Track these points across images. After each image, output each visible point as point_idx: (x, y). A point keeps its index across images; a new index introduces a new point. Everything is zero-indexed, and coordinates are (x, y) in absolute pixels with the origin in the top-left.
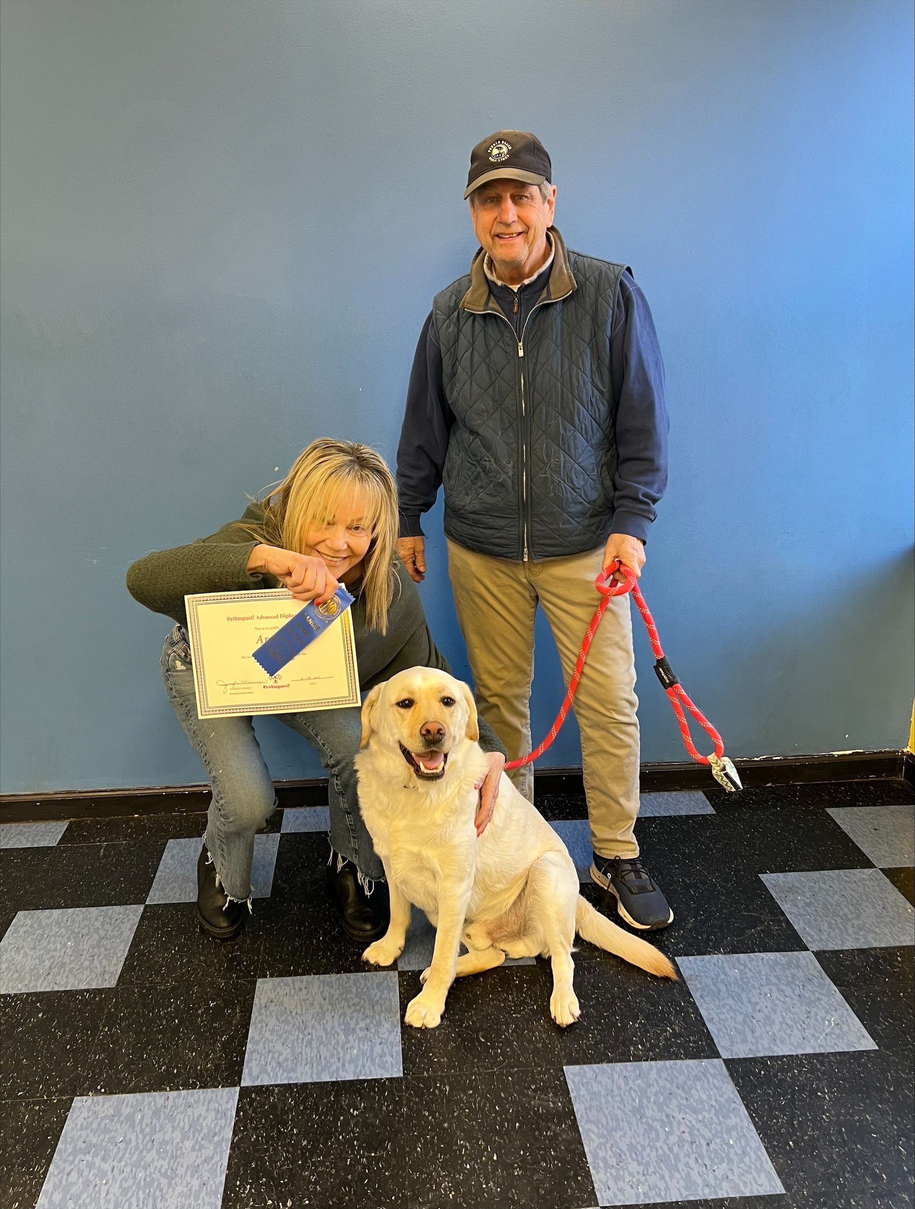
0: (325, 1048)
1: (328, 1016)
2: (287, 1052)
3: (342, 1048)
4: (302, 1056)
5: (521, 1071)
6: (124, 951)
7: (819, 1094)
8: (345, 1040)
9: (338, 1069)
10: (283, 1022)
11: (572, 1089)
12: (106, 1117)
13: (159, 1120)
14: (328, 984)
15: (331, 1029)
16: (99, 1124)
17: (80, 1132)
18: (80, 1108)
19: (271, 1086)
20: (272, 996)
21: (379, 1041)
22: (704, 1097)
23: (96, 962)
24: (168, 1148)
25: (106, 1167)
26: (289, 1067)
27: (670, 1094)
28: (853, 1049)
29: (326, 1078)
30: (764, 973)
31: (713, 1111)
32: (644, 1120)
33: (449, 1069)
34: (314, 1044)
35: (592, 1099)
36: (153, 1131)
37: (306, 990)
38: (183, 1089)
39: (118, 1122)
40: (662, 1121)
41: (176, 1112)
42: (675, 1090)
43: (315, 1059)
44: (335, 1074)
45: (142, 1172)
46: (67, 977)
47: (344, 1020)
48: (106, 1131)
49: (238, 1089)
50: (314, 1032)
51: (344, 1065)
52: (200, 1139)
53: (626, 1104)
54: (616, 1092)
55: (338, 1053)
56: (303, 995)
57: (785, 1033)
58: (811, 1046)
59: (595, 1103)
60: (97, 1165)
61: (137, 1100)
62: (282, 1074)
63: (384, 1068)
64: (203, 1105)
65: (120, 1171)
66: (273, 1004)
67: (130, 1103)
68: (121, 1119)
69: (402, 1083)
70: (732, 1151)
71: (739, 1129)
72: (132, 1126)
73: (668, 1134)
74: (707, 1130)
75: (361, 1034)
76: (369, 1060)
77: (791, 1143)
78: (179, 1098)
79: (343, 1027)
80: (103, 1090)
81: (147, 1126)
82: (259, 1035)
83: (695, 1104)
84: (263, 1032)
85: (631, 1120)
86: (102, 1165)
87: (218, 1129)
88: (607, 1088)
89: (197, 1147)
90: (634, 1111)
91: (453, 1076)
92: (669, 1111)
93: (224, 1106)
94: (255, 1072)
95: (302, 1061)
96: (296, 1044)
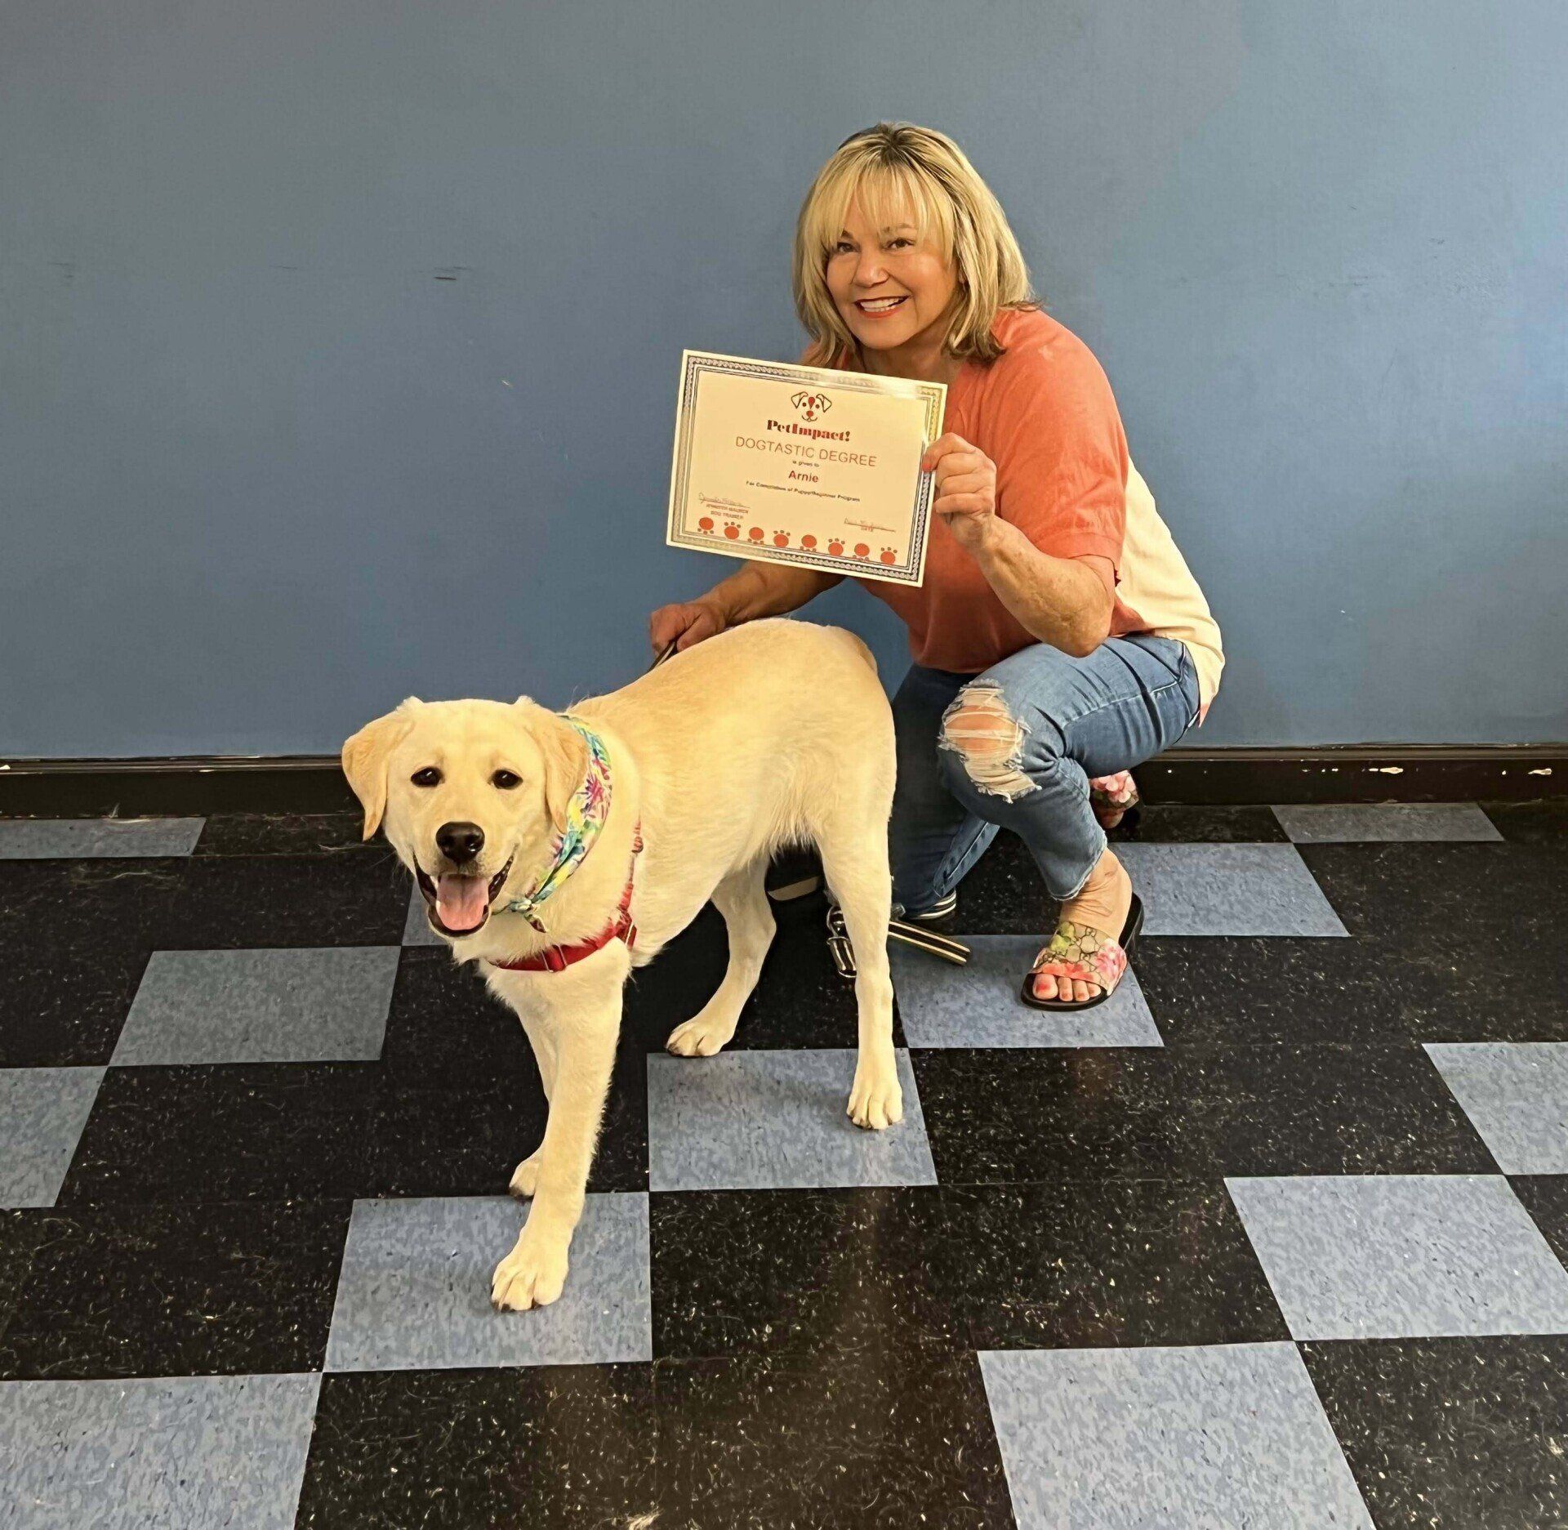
0: (793, 1147)
1: (789, 1106)
2: (722, 1151)
3: (824, 1147)
5: (1149, 1182)
6: (381, 1010)
9: (820, 1174)
10: (708, 1112)
11: (1243, 1205)
12: (420, 1225)
14: (781, 1063)
15: (798, 1123)
16: (410, 1232)
17: (377, 1242)
18: (367, 1214)
19: (704, 1191)
20: (681, 1077)
21: (889, 1140)
22: (1472, 1221)
23: (332, 1025)
26: (732, 1168)
29: (799, 1184)
31: (1486, 1236)
32: (1367, 1245)
33: (1019, 1176)
34: (770, 1140)
35: (1276, 1219)
37: (743, 1072)
39: (441, 1230)
40: (1396, 1245)
42: (1420, 1210)
43: (775, 1160)
44: (817, 1180)
46: (283, 1044)
47: (819, 1111)
48: (423, 1241)
49: (646, 1195)
50: (767, 1125)
51: (829, 1169)
53: (1337, 1225)
54: (1317, 1210)
55: (816, 1153)
56: (738, 1076)
59: (1280, 1223)
61: (468, 1205)
62: (721, 1178)
63: (902, 1173)
66: (685, 1088)
67: (456, 1209)
68: (447, 1228)
69: (938, 1195)
70: (1517, 1282)
71: (1532, 1259)
72: (469, 1235)
73: (1407, 1263)
74: (1479, 1259)
76: (875, 1164)
80: (402, 1192)
81: (495, 1236)
82: (667, 1126)
83: (1454, 1228)
84: (675, 1123)
85: (1345, 1244)
86: (430, 1281)
87: (622, 1242)
88: (1300, 1204)
89: (592, 1263)
90: (1349, 1234)
91: (1026, 1185)
92: (1408, 1235)
93: (627, 1215)
94: (672, 1173)
95: (753, 1162)
96: (737, 1140)
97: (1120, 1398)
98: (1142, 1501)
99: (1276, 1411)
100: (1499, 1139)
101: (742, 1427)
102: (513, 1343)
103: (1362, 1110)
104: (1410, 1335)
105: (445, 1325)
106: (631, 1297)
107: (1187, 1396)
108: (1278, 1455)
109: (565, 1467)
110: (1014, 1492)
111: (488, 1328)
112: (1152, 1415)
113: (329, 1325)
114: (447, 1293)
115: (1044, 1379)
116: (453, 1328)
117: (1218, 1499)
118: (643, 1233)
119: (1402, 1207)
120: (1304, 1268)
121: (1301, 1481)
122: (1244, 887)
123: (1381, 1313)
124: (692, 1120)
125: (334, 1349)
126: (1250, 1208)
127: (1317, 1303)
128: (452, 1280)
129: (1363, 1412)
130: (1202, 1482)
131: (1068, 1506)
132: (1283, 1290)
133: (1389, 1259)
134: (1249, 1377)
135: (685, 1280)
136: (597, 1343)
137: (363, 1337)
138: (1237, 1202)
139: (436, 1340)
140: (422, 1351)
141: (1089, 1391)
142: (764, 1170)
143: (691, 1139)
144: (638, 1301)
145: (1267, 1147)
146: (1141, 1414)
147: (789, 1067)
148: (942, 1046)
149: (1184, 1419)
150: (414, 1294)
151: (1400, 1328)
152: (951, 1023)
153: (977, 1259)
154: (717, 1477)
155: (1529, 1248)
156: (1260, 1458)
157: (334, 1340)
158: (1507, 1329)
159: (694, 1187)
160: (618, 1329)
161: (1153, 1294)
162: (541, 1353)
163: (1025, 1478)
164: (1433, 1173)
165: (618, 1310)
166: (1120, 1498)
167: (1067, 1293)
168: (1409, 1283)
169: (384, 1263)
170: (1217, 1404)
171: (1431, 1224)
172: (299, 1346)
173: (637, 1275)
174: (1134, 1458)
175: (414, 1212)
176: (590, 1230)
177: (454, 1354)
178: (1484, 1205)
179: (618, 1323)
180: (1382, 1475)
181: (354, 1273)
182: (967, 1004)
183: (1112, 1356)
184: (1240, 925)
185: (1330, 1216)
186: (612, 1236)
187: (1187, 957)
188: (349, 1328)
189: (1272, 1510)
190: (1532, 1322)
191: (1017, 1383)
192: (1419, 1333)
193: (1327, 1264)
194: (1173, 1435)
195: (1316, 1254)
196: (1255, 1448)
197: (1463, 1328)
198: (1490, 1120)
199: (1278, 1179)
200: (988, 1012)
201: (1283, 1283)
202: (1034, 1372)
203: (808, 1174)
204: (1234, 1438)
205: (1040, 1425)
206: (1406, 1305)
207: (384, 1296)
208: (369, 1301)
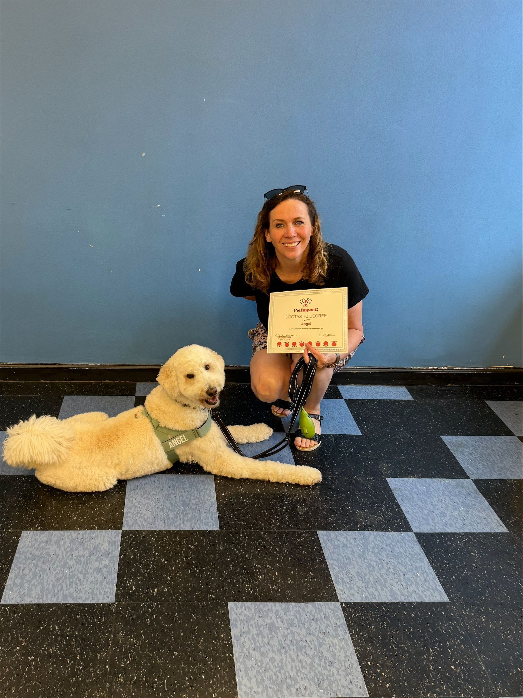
0: (172, 513)
1: (172, 496)
2: (148, 514)
3: (182, 513)
4: (158, 516)
5: (291, 532)
7: (472, 553)
8: (183, 509)
9: (180, 524)
10: (145, 498)
11: (322, 543)
12: (42, 542)
13: (75, 545)
14: (172, 480)
15: (175, 504)
16: (39, 545)
17: (27, 549)
18: (26, 537)
19: (140, 530)
21: (204, 511)
22: (402, 552)
24: (81, 559)
25: (46, 567)
26: (151, 521)
27: (382, 548)
28: (494, 532)
29: (173, 528)
30: (441, 489)
31: (407, 559)
32: (366, 561)
33: (247, 527)
34: (165, 510)
35: (334, 548)
36: (72, 550)
38: (88, 530)
39: (50, 544)
40: (376, 561)
41: (84, 541)
42: (384, 546)
43: (166, 518)
44: (179, 527)
45: (68, 570)
47: (182, 499)
48: (43, 549)
49: (121, 531)
50: (164, 504)
51: (183, 522)
52: (100, 556)
53: (355, 552)
54: (349, 546)
55: (179, 516)
56: (157, 484)
57: (453, 521)
58: (468, 529)
59: (336, 550)
60: (40, 564)
61: (61, 534)
62: (146, 525)
63: (208, 525)
64: (101, 538)
65: (54, 569)
66: (139, 488)
67: (56, 535)
68: (52, 543)
69: (219, 534)
70: (418, 579)
71: (423, 568)
72: (59, 546)
73: (379, 569)
74: (404, 568)
75: (194, 507)
76: (199, 521)
77: (454, 577)
78: (85, 534)
79: (182, 503)
80: (39, 528)
81: (67, 547)
82: (131, 504)
83: (397, 554)
84: (133, 503)
85: (358, 560)
86: (43, 565)
87: (110, 551)
88: (343, 543)
89: (99, 559)
90: (360, 556)
91: (250, 531)
92: (380, 557)
93: (113, 540)
94: (130, 523)
95: (158, 518)
96: (154, 510)
97: (277, 625)
98: (283, 671)
99: (332, 633)
100: (412, 518)
101: (143, 633)
102: (67, 594)
103: (365, 505)
104: (381, 601)
106: (111, 574)
107: (301, 625)
108: (332, 653)
109: (78, 649)
110: (237, 666)
111: (60, 586)
112: (288, 633)
113: (6, 583)
114: (48, 571)
115: (251, 615)
116: (47, 586)
117: (310, 672)
118: (117, 548)
119: (378, 545)
120: (343, 570)
121: (340, 665)
122: (328, 415)
123: (371, 590)
124: (140, 501)
125: (5, 593)
126: (326, 544)
127: (347, 585)
128: (50, 565)
129: (363, 635)
130: (304, 664)
131: (255, 674)
132: (336, 580)
133: (374, 568)
134: (323, 617)
135: (130, 568)
136: (97, 595)
137: (17, 589)
138: (321, 541)
139: (41, 591)
140: (36, 595)
141: (266, 620)
142: (161, 522)
143: (139, 510)
144: (113, 576)
145: (332, 518)
146: (284, 633)
147: (174, 481)
149: (299, 635)
150: (37, 571)
151: (377, 598)
153: (230, 562)
154: (131, 657)
155: (422, 564)
156: (325, 654)
157: (6, 590)
158: (415, 600)
159: (137, 528)
160: (104, 588)
161: (291, 579)
162: (76, 597)
163: (241, 660)
164: (389, 531)
165: (106, 580)
166: (275, 670)
167: (261, 578)
168: (380, 577)
169: (29, 557)
170: (311, 628)
171: (388, 552)
173: (114, 565)
174: (280, 652)
176: (100, 546)
177: (46, 598)
178: (407, 546)
179: (105, 586)
180: (369, 663)
181: (18, 562)
183: (275, 606)
184: (326, 429)
185: (353, 548)
186: (107, 549)
188: (12, 585)
189: (329, 678)
190: (423, 596)
191: (240, 617)
192: (384, 599)
193: (352, 569)
194: (295, 642)
195: (348, 565)
196: (324, 649)
197: (400, 599)
198: (409, 510)
199: (336, 532)
201: (337, 577)
202: (246, 612)
203: (176, 525)
204: (317, 645)
205: (248, 636)
206: (379, 588)
207: (26, 571)
208: (21, 573)
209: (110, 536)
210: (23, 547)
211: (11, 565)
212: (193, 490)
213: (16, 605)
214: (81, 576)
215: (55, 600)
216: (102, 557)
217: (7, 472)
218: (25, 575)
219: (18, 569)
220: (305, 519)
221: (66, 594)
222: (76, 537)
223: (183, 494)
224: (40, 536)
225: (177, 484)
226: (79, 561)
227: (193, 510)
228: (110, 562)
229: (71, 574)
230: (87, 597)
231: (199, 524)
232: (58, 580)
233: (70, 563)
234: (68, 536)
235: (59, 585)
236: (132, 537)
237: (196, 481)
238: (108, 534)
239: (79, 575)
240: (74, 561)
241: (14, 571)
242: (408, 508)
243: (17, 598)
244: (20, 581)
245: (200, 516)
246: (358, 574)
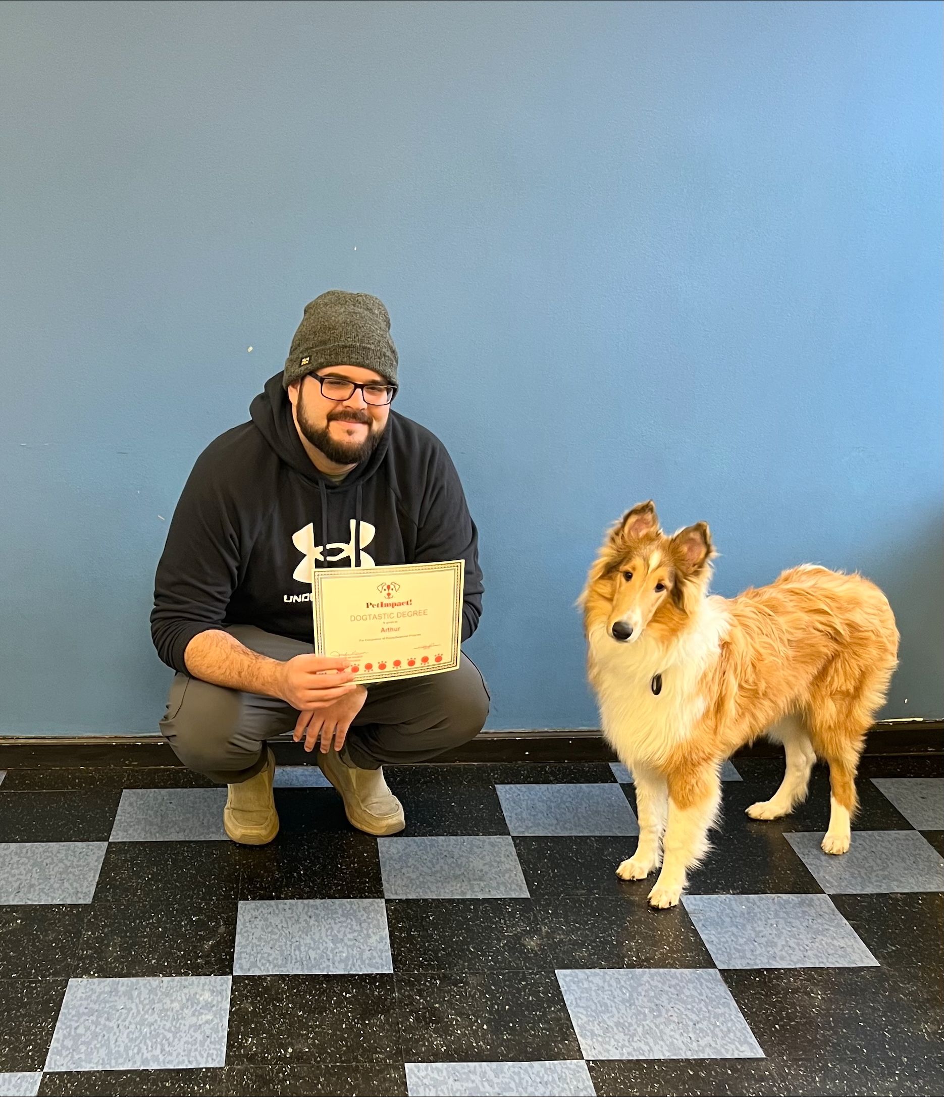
0: (314, 952)
1: (315, 930)
2: (275, 954)
3: (331, 952)
5: (511, 972)
6: (94, 877)
8: (333, 947)
10: (269, 933)
11: (562, 986)
12: (103, 992)
13: (157, 995)
14: (313, 906)
15: (319, 939)
16: (98, 997)
17: (80, 1002)
18: (76, 987)
19: (263, 976)
20: (256, 913)
21: (369, 948)
22: (696, 994)
23: (66, 884)
24: (168, 1013)
25: (111, 1024)
26: (280, 964)
27: (662, 991)
29: (316, 972)
31: (702, 1003)
32: (633, 1007)
33: (439, 968)
34: (302, 948)
35: (582, 992)
36: (152, 1002)
37: (291, 911)
38: (176, 976)
39: (116, 995)
40: (650, 1008)
41: (171, 991)
42: (666, 988)
43: (304, 959)
44: (326, 970)
45: (147, 1028)
47: (331, 933)
48: (105, 1002)
49: (230, 977)
50: (301, 941)
51: (334, 963)
52: (198, 1009)
53: (615, 996)
54: (607, 988)
55: (327, 955)
56: (288, 913)
59: (585, 995)
60: (102, 1022)
61: (132, 983)
62: (272, 969)
63: (374, 967)
64: (198, 986)
65: (125, 1027)
66: (258, 920)
67: (125, 984)
68: (119, 994)
69: (393, 978)
70: (717, 1029)
71: (727, 1016)
72: (131, 998)
74: (695, 1015)
75: (350, 943)
76: (359, 961)
77: (777, 1026)
78: (173, 982)
80: (96, 975)
81: (145, 999)
82: (246, 940)
83: (686, 998)
84: (250, 939)
85: (620, 1007)
86: (107, 1023)
87: (215, 1002)
88: (598, 985)
89: (197, 1013)
91: (443, 974)
92: (658, 1002)
93: (219, 988)
94: (245, 966)
95: (291, 960)
96: (284, 948)
97: (482, 1090)
100: (717, 949)
102: (149, 1058)
103: (640, 933)
104: (652, 1058)
105: (113, 1046)
106: (217, 1032)
107: (521, 1089)
111: (136, 1048)
113: (49, 1046)
114: (116, 1030)
115: (441, 1079)
116: (117, 1049)
118: (227, 998)
120: (595, 1020)
123: (638, 1044)
124: (260, 937)
125: (51, 1059)
126: (569, 987)
127: (600, 1039)
128: (119, 1022)
132: (582, 1032)
133: (645, 1015)
134: (557, 1079)
135: (247, 1023)
136: (195, 1057)
137: (67, 1053)
138: (561, 983)
139: (106, 1055)
140: (99, 1061)
141: (466, 1085)
142: (298, 963)
143: (259, 948)
144: (220, 1034)
145: (582, 953)
147: (317, 909)
148: (404, 897)
150: (97, 1030)
151: (647, 1054)
152: (410, 885)
155: (727, 1010)
157: (52, 1054)
158: (708, 1054)
159: (258, 973)
160: (207, 1049)
161: (508, 1033)
162: (164, 1062)
165: (209, 1039)
167: (459, 1032)
168: (654, 1028)
169: (83, 1013)
172: (32, 1058)
173: (221, 1021)
175: (102, 984)
176: (198, 996)
177: (116, 1062)
178: (704, 987)
179: (208, 1046)
181: (66, 1019)
182: (421, 875)
183: (480, 1067)
185: (614, 991)
186: (209, 1000)
187: (550, 848)
188: (60, 1048)
190: (723, 1050)
191: (424, 1081)
193: (608, 1018)
195: (604, 1012)
197: (683, 1054)
198: (714, 939)
199: (586, 971)
200: (432, 879)
201: (582, 1029)
202: (434, 1075)
206: (651, 1041)
207: (81, 1030)
208: (73, 1033)
209: (213, 983)
210: (72, 1000)
211: (56, 1022)
212: (349, 921)
213: (69, 1073)
214: (170, 1035)
215: (130, 1066)
216: (201, 1011)
217: (35, 901)
218: (80, 1036)
219: (66, 1028)
220: (536, 954)
221: (147, 1058)
222: (157, 986)
223: (333, 925)
224: (99, 984)
225: (323, 913)
226: (166, 1015)
227: (348, 947)
228: (215, 1016)
229: (153, 1033)
230: (181, 1060)
231: (359, 966)
232: (131, 1040)
233: (151, 1019)
234: (145, 985)
235: (135, 1046)
236: (249, 984)
237: (355, 908)
238: (210, 981)
239: (166, 1033)
240: (156, 1016)
241: (61, 1031)
242: (712, 936)
243: (69, 1064)
244: (71, 1043)
245: (361, 954)
246: (618, 1024)
